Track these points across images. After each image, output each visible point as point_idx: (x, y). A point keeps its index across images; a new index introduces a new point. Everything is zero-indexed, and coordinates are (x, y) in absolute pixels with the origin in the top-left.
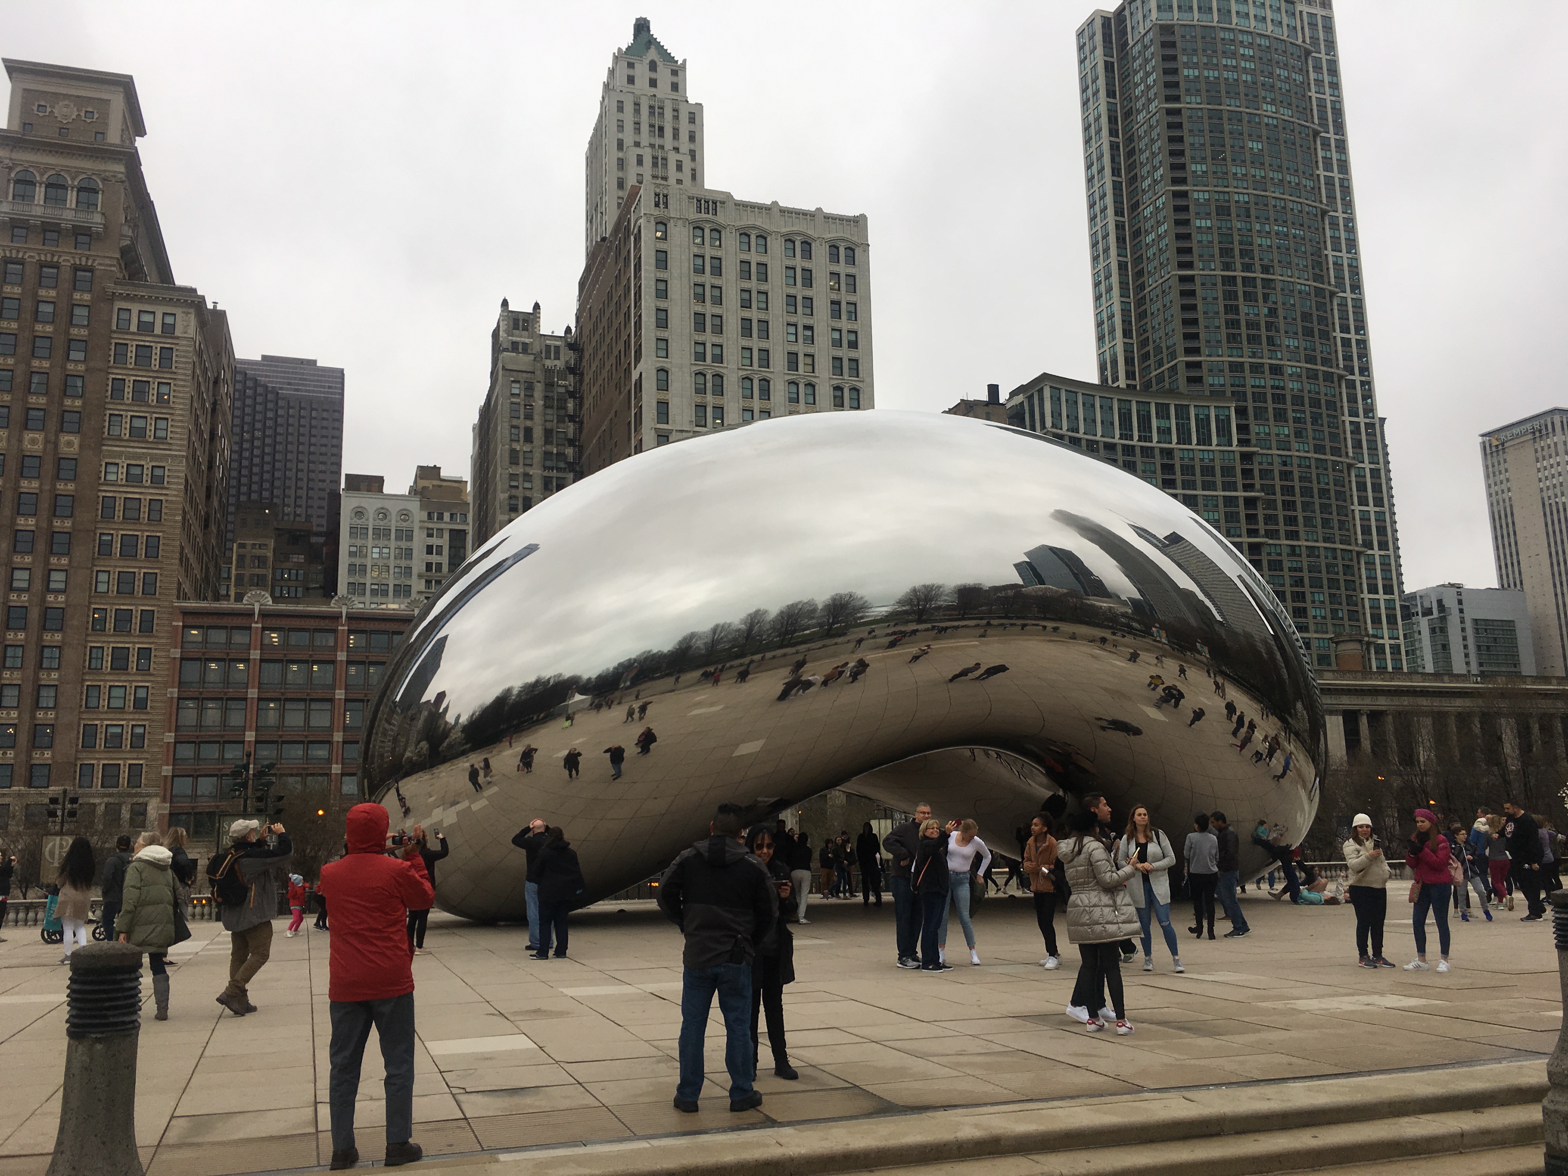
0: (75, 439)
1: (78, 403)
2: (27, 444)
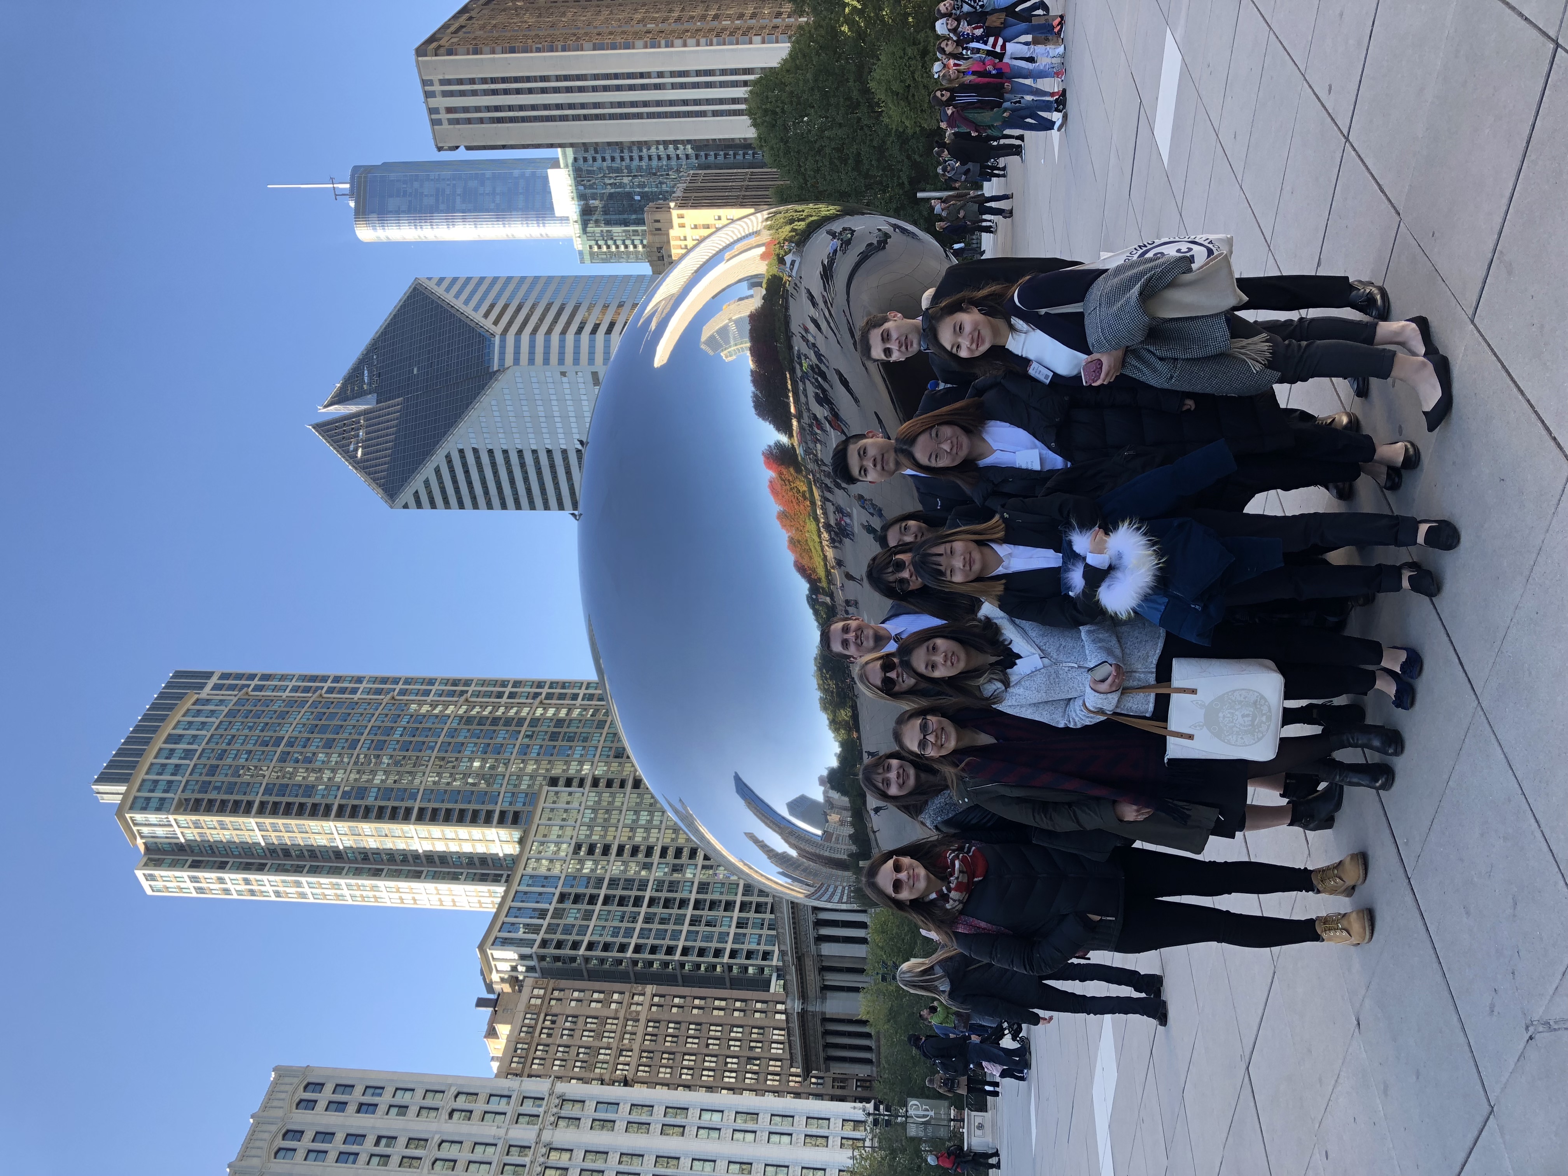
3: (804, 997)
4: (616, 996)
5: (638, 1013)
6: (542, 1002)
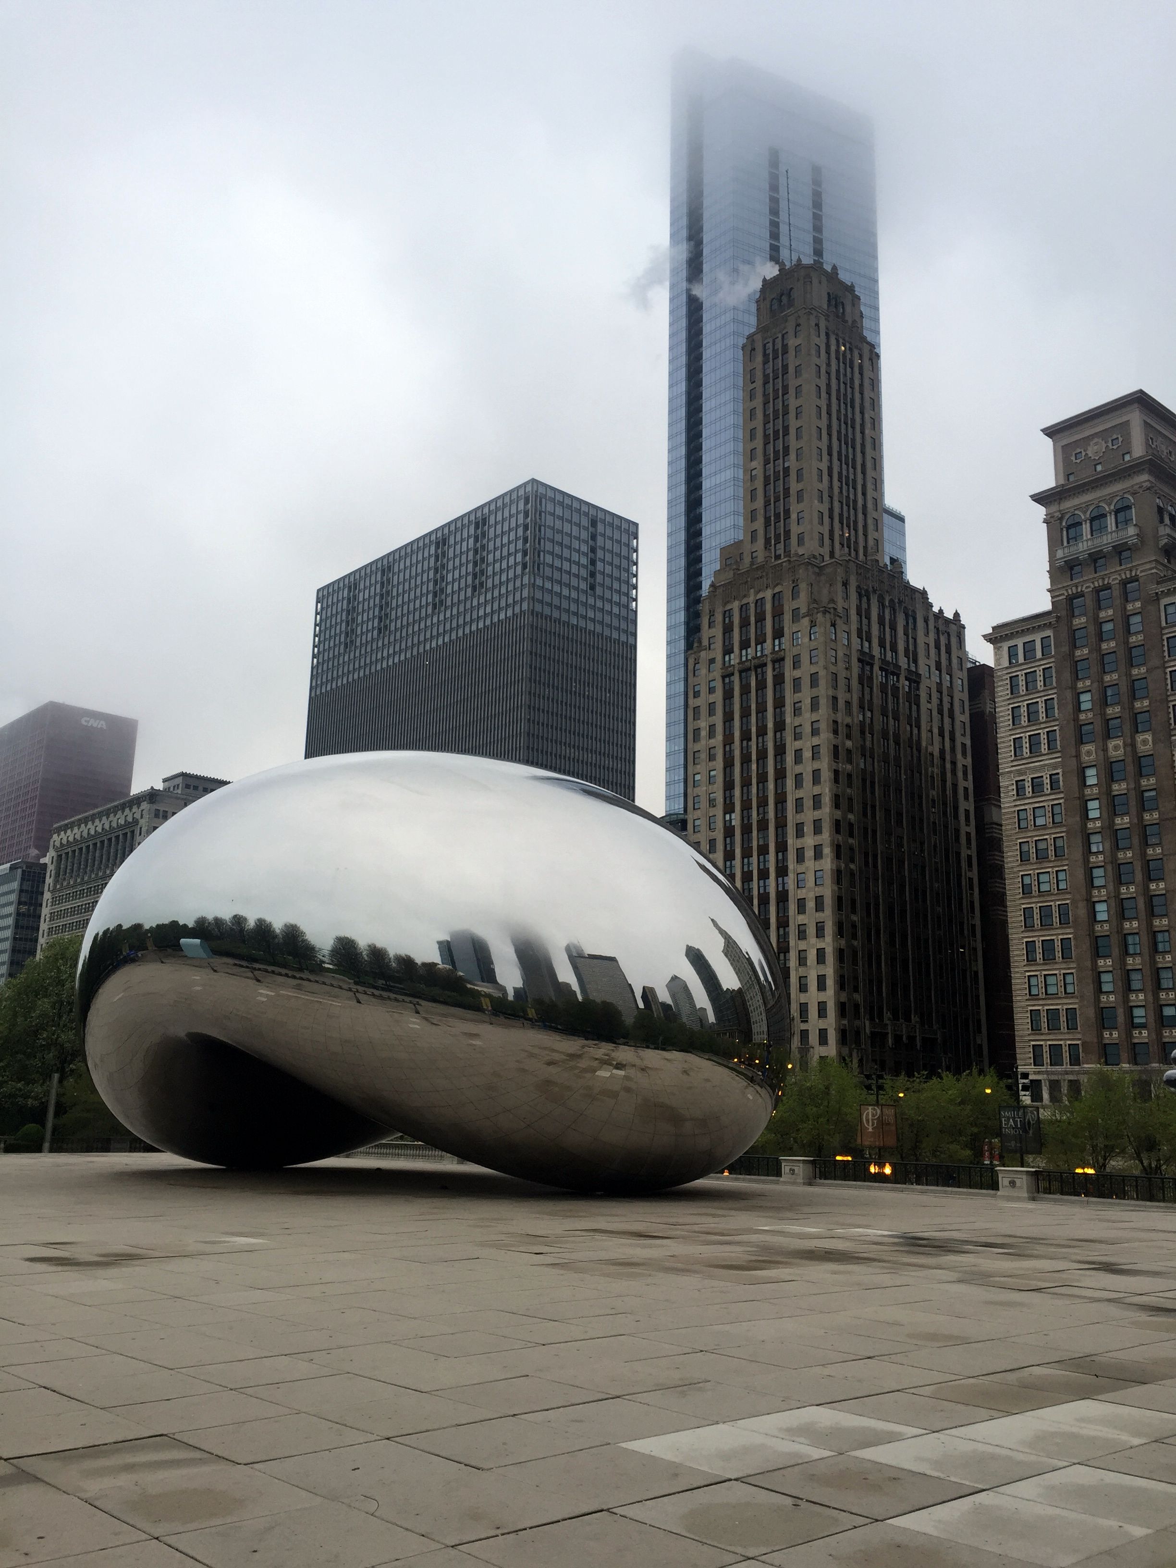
2: (1112, 753)
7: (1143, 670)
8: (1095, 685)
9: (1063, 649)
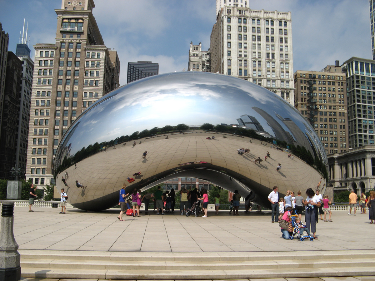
0: (77, 87)
1: (78, 77)
2: (66, 89)
3: (339, 158)
4: (343, 102)
5: (338, 109)
6: (338, 80)
7: (79, 68)
8: (65, 69)
9: (57, 56)
